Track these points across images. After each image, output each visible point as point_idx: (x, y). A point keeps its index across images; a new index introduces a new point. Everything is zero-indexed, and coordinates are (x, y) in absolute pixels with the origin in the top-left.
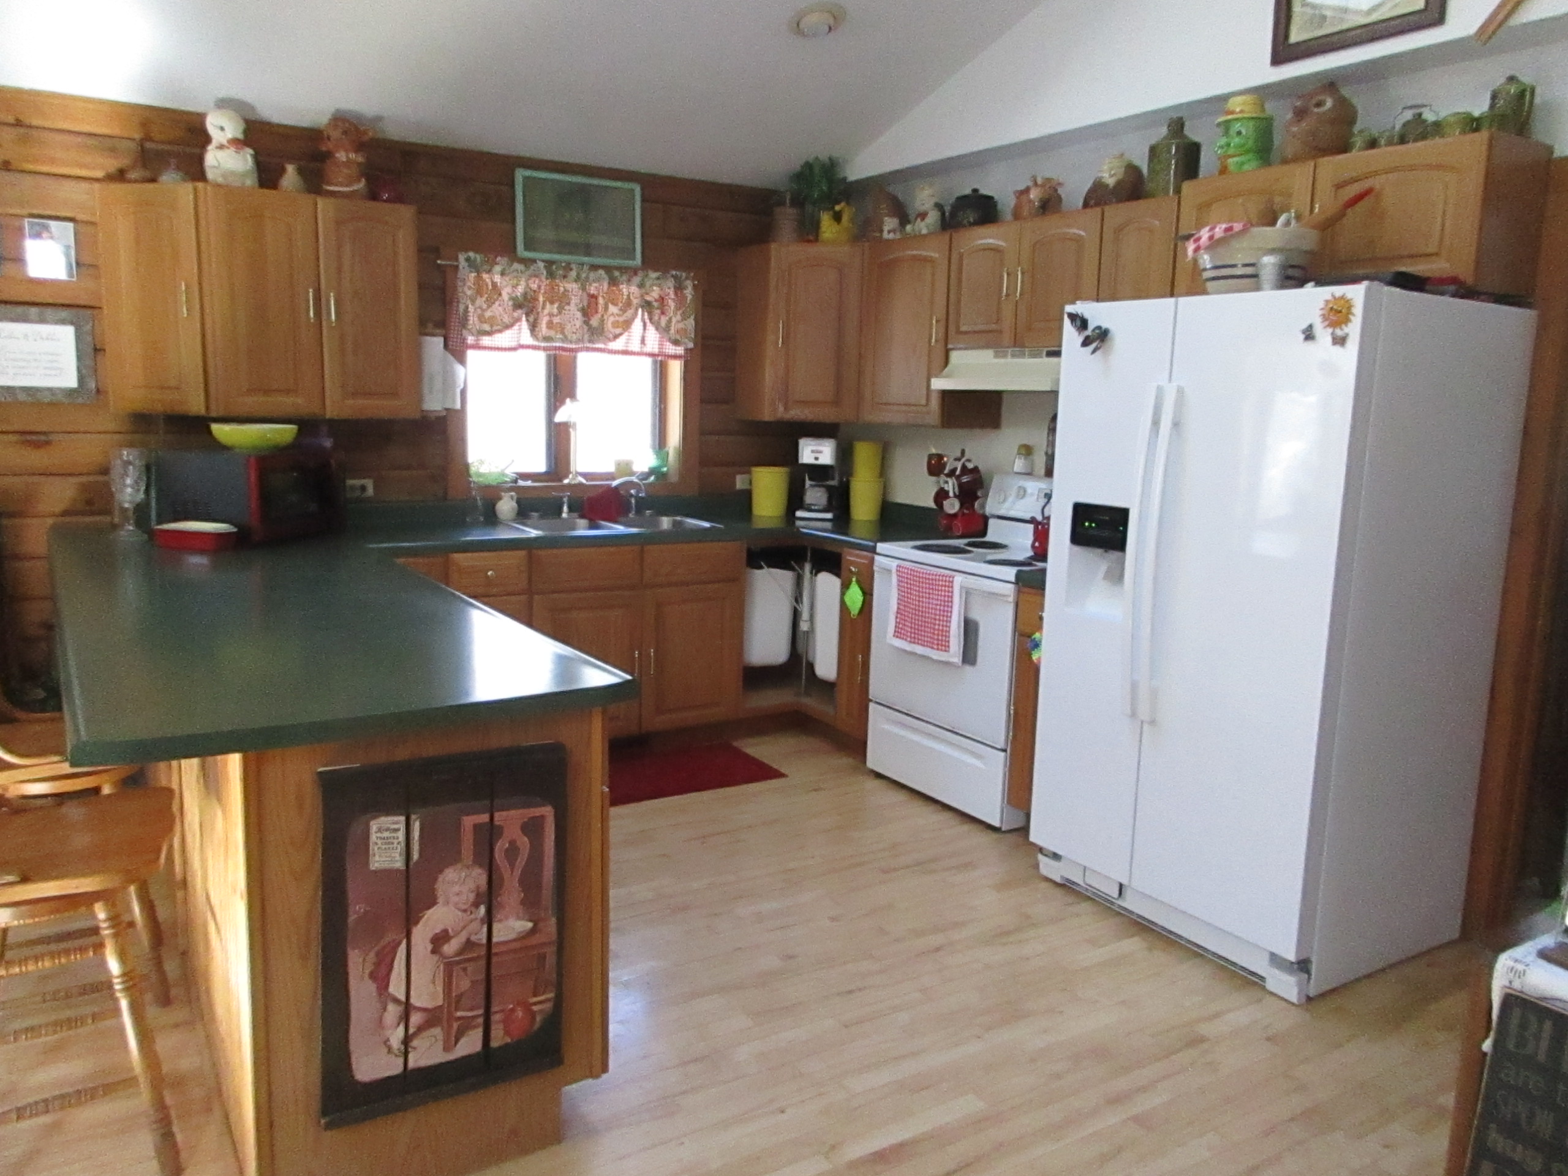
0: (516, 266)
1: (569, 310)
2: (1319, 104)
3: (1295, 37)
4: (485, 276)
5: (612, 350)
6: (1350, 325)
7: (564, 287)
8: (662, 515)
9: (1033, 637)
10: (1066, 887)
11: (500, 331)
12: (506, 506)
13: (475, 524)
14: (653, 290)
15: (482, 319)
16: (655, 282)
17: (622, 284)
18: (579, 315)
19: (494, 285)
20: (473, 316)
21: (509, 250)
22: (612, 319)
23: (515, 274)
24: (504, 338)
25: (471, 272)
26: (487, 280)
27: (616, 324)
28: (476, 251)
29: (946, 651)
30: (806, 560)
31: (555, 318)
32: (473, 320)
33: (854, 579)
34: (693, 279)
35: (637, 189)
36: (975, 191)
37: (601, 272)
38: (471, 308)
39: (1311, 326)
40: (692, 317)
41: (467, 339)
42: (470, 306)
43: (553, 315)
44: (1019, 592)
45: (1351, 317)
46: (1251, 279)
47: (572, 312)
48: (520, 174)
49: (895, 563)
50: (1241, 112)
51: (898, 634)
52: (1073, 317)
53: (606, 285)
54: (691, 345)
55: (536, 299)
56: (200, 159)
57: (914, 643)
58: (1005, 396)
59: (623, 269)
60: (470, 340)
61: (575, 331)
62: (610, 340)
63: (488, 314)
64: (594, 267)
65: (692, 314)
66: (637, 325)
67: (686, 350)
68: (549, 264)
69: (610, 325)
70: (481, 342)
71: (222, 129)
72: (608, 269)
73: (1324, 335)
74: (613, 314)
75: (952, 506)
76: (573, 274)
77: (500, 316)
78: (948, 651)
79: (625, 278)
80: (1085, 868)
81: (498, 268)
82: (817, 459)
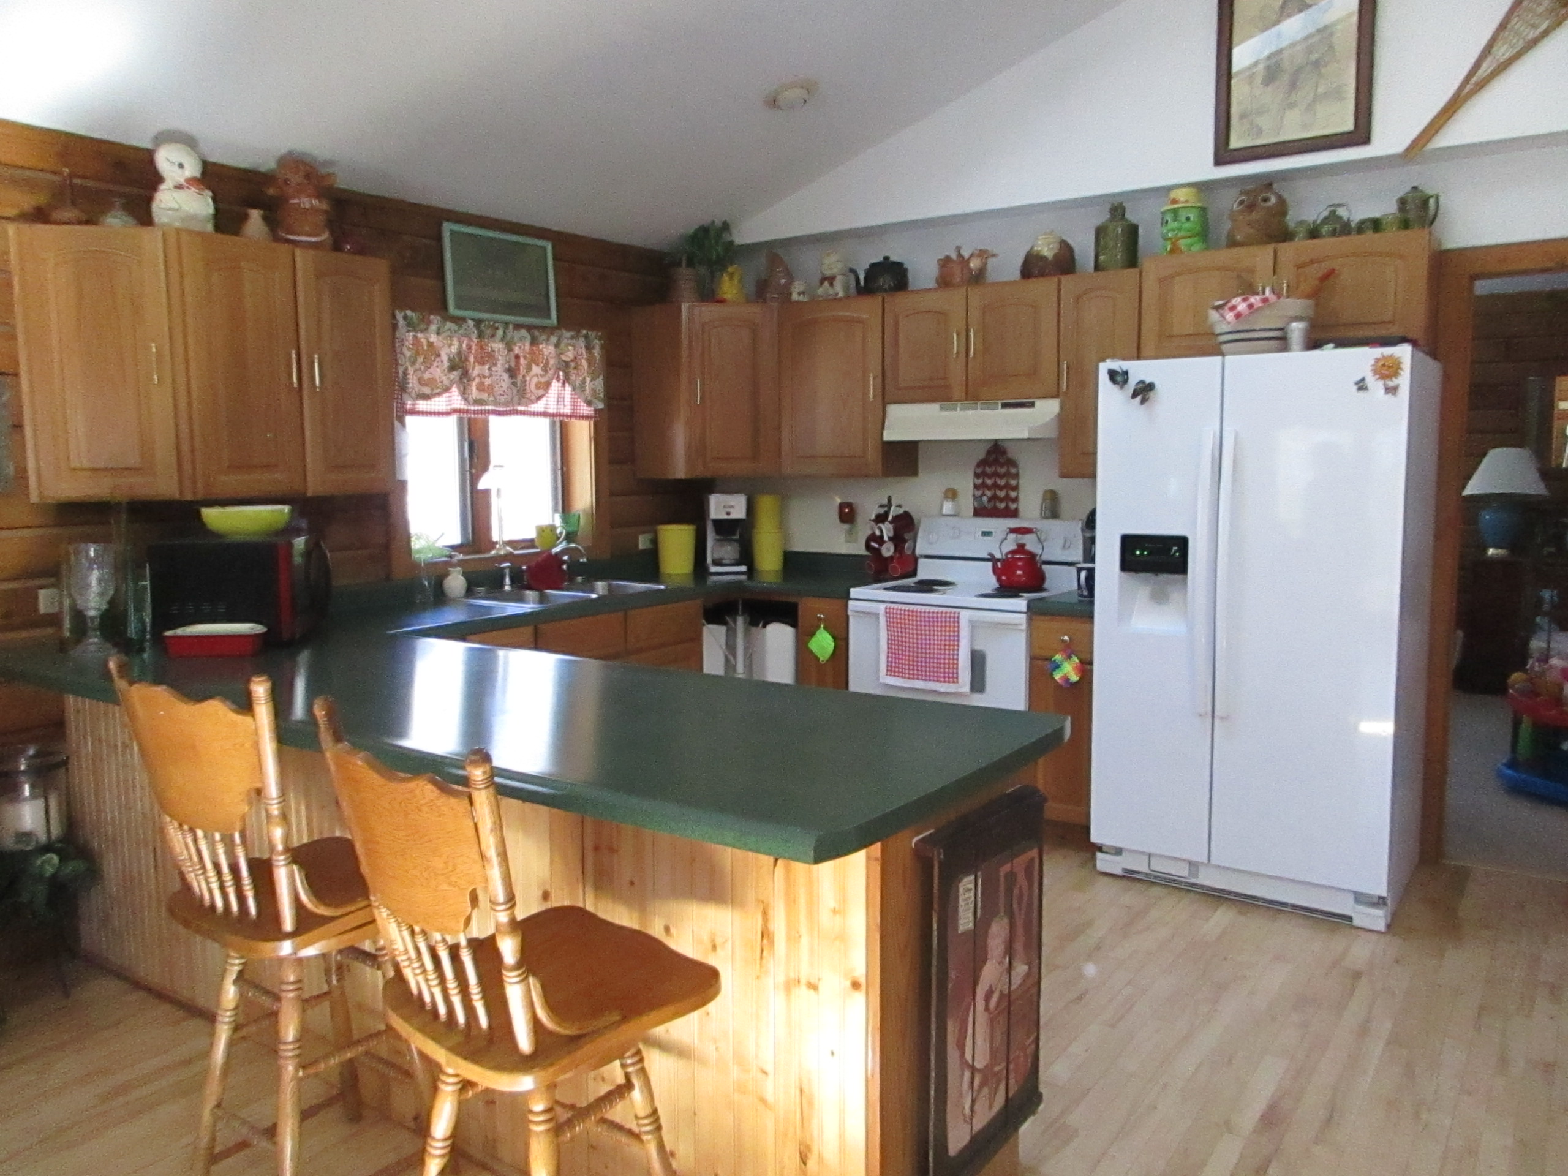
0: (449, 325)
1: (497, 371)
2: (1266, 200)
3: (1235, 143)
4: (420, 335)
5: (534, 412)
6: (1400, 378)
7: (491, 347)
8: (597, 580)
9: (1053, 659)
10: (1129, 876)
11: (439, 394)
12: (456, 582)
13: (424, 607)
14: (569, 350)
15: (421, 382)
16: (570, 341)
17: (542, 344)
18: (506, 376)
19: (430, 345)
20: (413, 379)
21: (441, 307)
22: (535, 380)
23: (449, 333)
24: (439, 403)
25: (409, 331)
26: (422, 340)
27: (538, 386)
28: (413, 310)
29: (954, 682)
30: (736, 613)
31: (487, 379)
32: (413, 382)
33: (822, 626)
34: (600, 339)
35: (549, 247)
36: (886, 258)
37: (523, 332)
38: (411, 371)
39: (1363, 379)
40: (601, 377)
41: (406, 404)
42: (409, 368)
43: (484, 377)
44: (1030, 620)
45: (1400, 371)
46: (1282, 342)
47: (499, 373)
48: (447, 227)
49: (883, 606)
50: (1187, 201)
51: (890, 671)
52: (1113, 375)
53: (527, 346)
54: (601, 406)
55: (467, 360)
56: (149, 200)
57: (913, 679)
58: (920, 445)
59: (543, 328)
60: (409, 404)
61: (502, 393)
62: (533, 402)
63: (427, 376)
64: (518, 327)
65: (601, 374)
66: (555, 385)
67: (596, 410)
68: (478, 322)
69: (533, 387)
70: (417, 406)
71: (181, 166)
72: (529, 328)
73: (1376, 386)
74: (537, 375)
75: (888, 550)
76: (500, 332)
77: (440, 377)
78: (957, 682)
79: (544, 337)
80: (1150, 855)
81: (433, 327)
82: (728, 514)
